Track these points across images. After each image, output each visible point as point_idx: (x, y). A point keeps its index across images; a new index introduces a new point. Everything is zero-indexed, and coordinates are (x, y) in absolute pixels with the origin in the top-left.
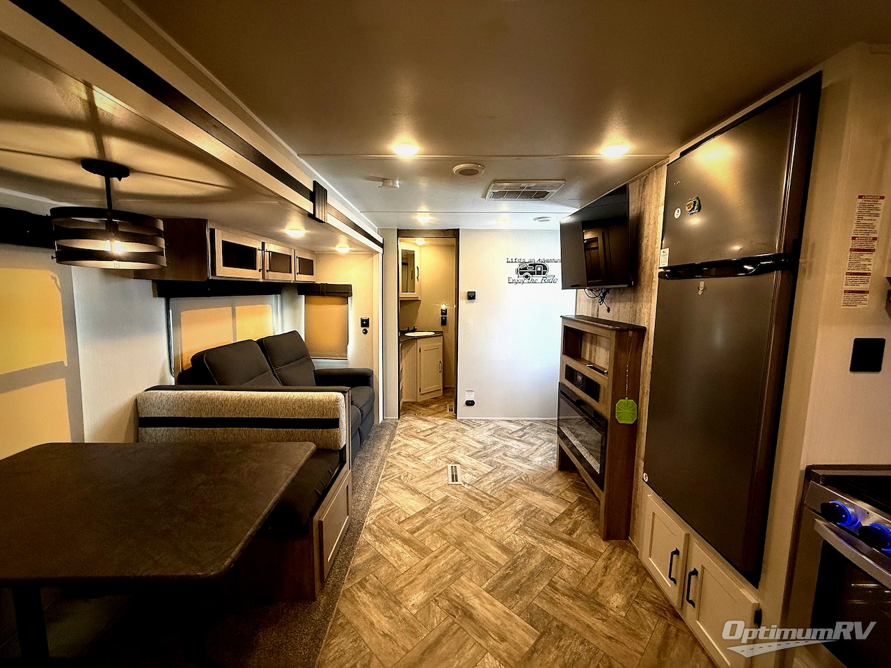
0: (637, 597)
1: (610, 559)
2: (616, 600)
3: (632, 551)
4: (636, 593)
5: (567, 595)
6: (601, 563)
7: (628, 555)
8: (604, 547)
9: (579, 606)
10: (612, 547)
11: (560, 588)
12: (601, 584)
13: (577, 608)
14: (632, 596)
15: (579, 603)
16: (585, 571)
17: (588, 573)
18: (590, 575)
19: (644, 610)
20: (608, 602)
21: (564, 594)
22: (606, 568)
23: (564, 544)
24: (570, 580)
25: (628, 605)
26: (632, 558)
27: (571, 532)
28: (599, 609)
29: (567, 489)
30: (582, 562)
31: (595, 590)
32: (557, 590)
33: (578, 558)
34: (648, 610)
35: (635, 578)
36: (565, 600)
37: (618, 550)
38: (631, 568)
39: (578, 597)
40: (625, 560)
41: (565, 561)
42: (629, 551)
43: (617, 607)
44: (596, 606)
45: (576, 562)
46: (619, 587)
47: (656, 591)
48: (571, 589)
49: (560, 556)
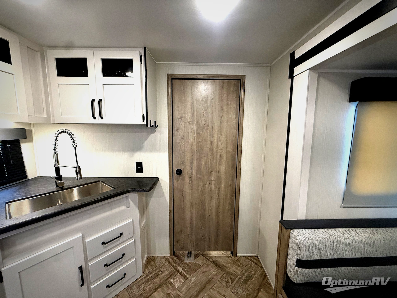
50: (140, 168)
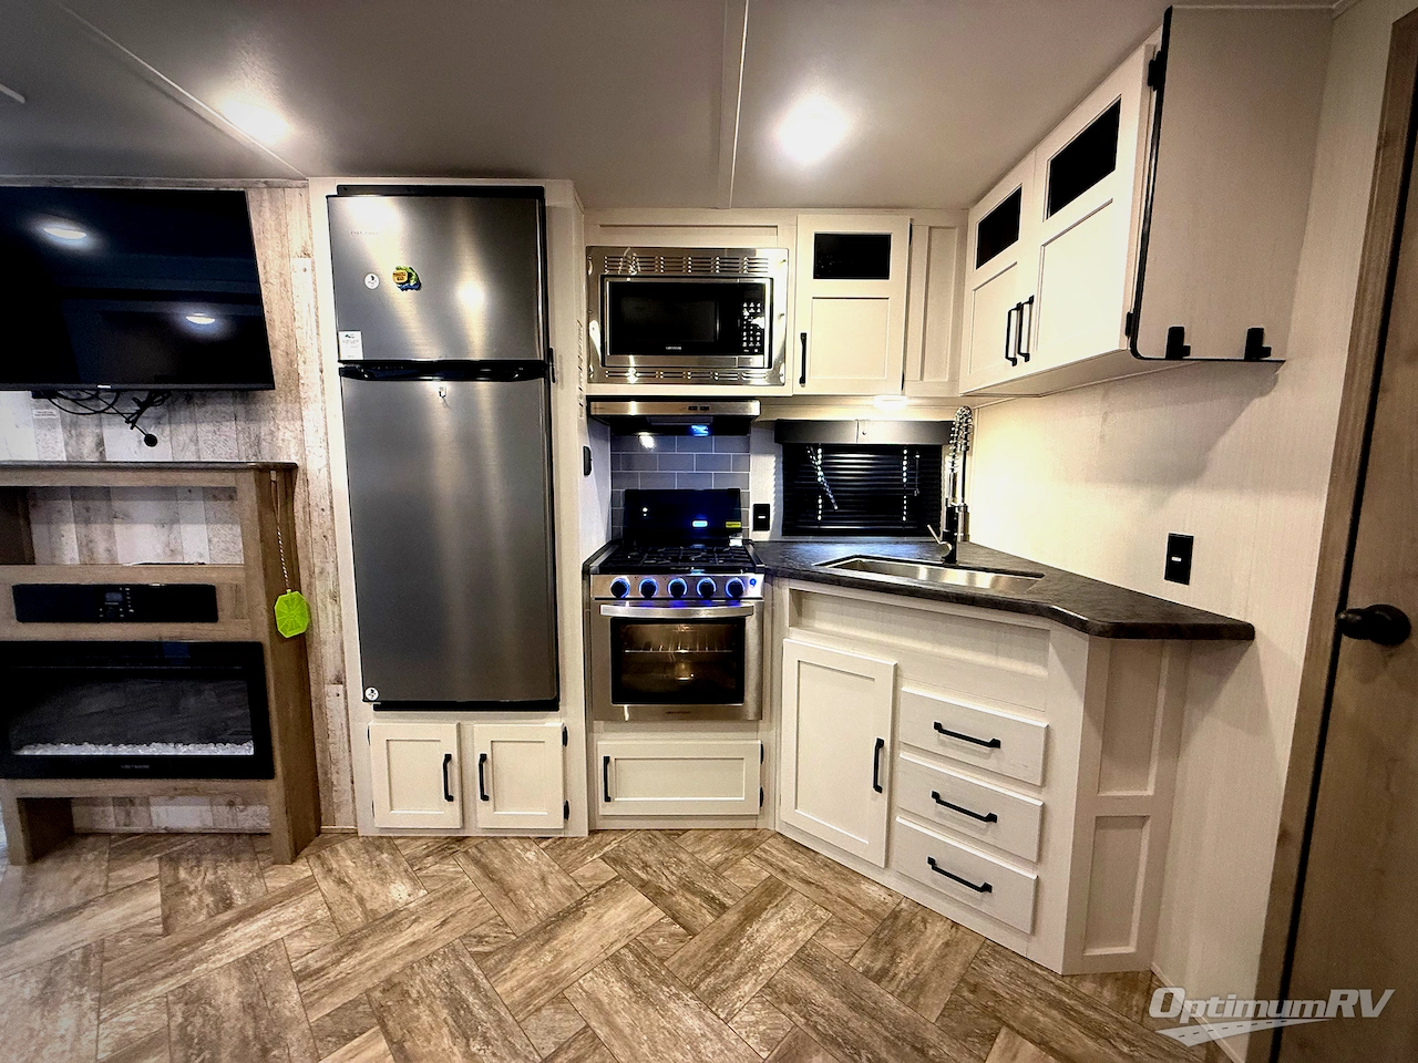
0: (412, 866)
1: (330, 870)
2: (400, 892)
3: (342, 837)
4: (406, 865)
5: (342, 957)
6: (327, 885)
7: (345, 846)
8: (304, 868)
9: (372, 946)
10: (312, 859)
11: (319, 964)
12: (361, 901)
13: (374, 950)
14: (406, 871)
15: (368, 943)
16: (322, 913)
17: (330, 909)
18: (334, 908)
19: (432, 867)
20: (395, 902)
21: (338, 962)
22: (340, 882)
23: (240, 925)
24: (319, 942)
25: (415, 881)
26: (353, 844)
27: (226, 902)
28: (396, 919)
29: (110, 870)
30: (302, 910)
31: (365, 912)
32: (322, 968)
33: (288, 913)
34: (436, 863)
35: (385, 855)
36: (347, 963)
37: (326, 854)
38: (367, 852)
39: (360, 939)
40: (350, 852)
41: (278, 935)
42: (340, 841)
43: (409, 895)
44: (391, 921)
45: (293, 920)
46: (383, 878)
47: (419, 843)
48: (336, 948)
49: (258, 940)
50: (1180, 560)
